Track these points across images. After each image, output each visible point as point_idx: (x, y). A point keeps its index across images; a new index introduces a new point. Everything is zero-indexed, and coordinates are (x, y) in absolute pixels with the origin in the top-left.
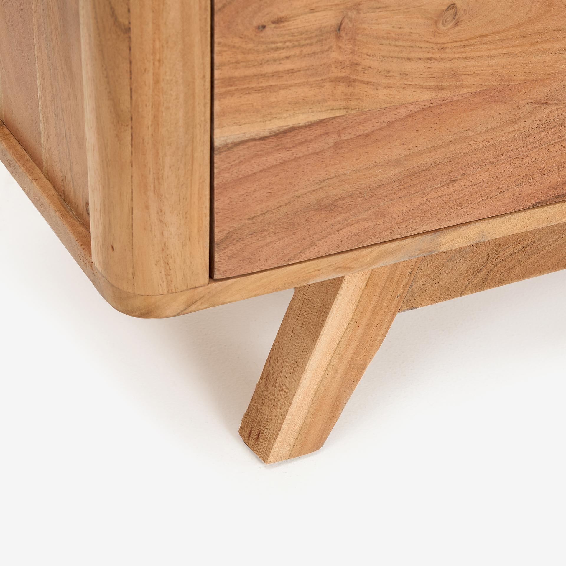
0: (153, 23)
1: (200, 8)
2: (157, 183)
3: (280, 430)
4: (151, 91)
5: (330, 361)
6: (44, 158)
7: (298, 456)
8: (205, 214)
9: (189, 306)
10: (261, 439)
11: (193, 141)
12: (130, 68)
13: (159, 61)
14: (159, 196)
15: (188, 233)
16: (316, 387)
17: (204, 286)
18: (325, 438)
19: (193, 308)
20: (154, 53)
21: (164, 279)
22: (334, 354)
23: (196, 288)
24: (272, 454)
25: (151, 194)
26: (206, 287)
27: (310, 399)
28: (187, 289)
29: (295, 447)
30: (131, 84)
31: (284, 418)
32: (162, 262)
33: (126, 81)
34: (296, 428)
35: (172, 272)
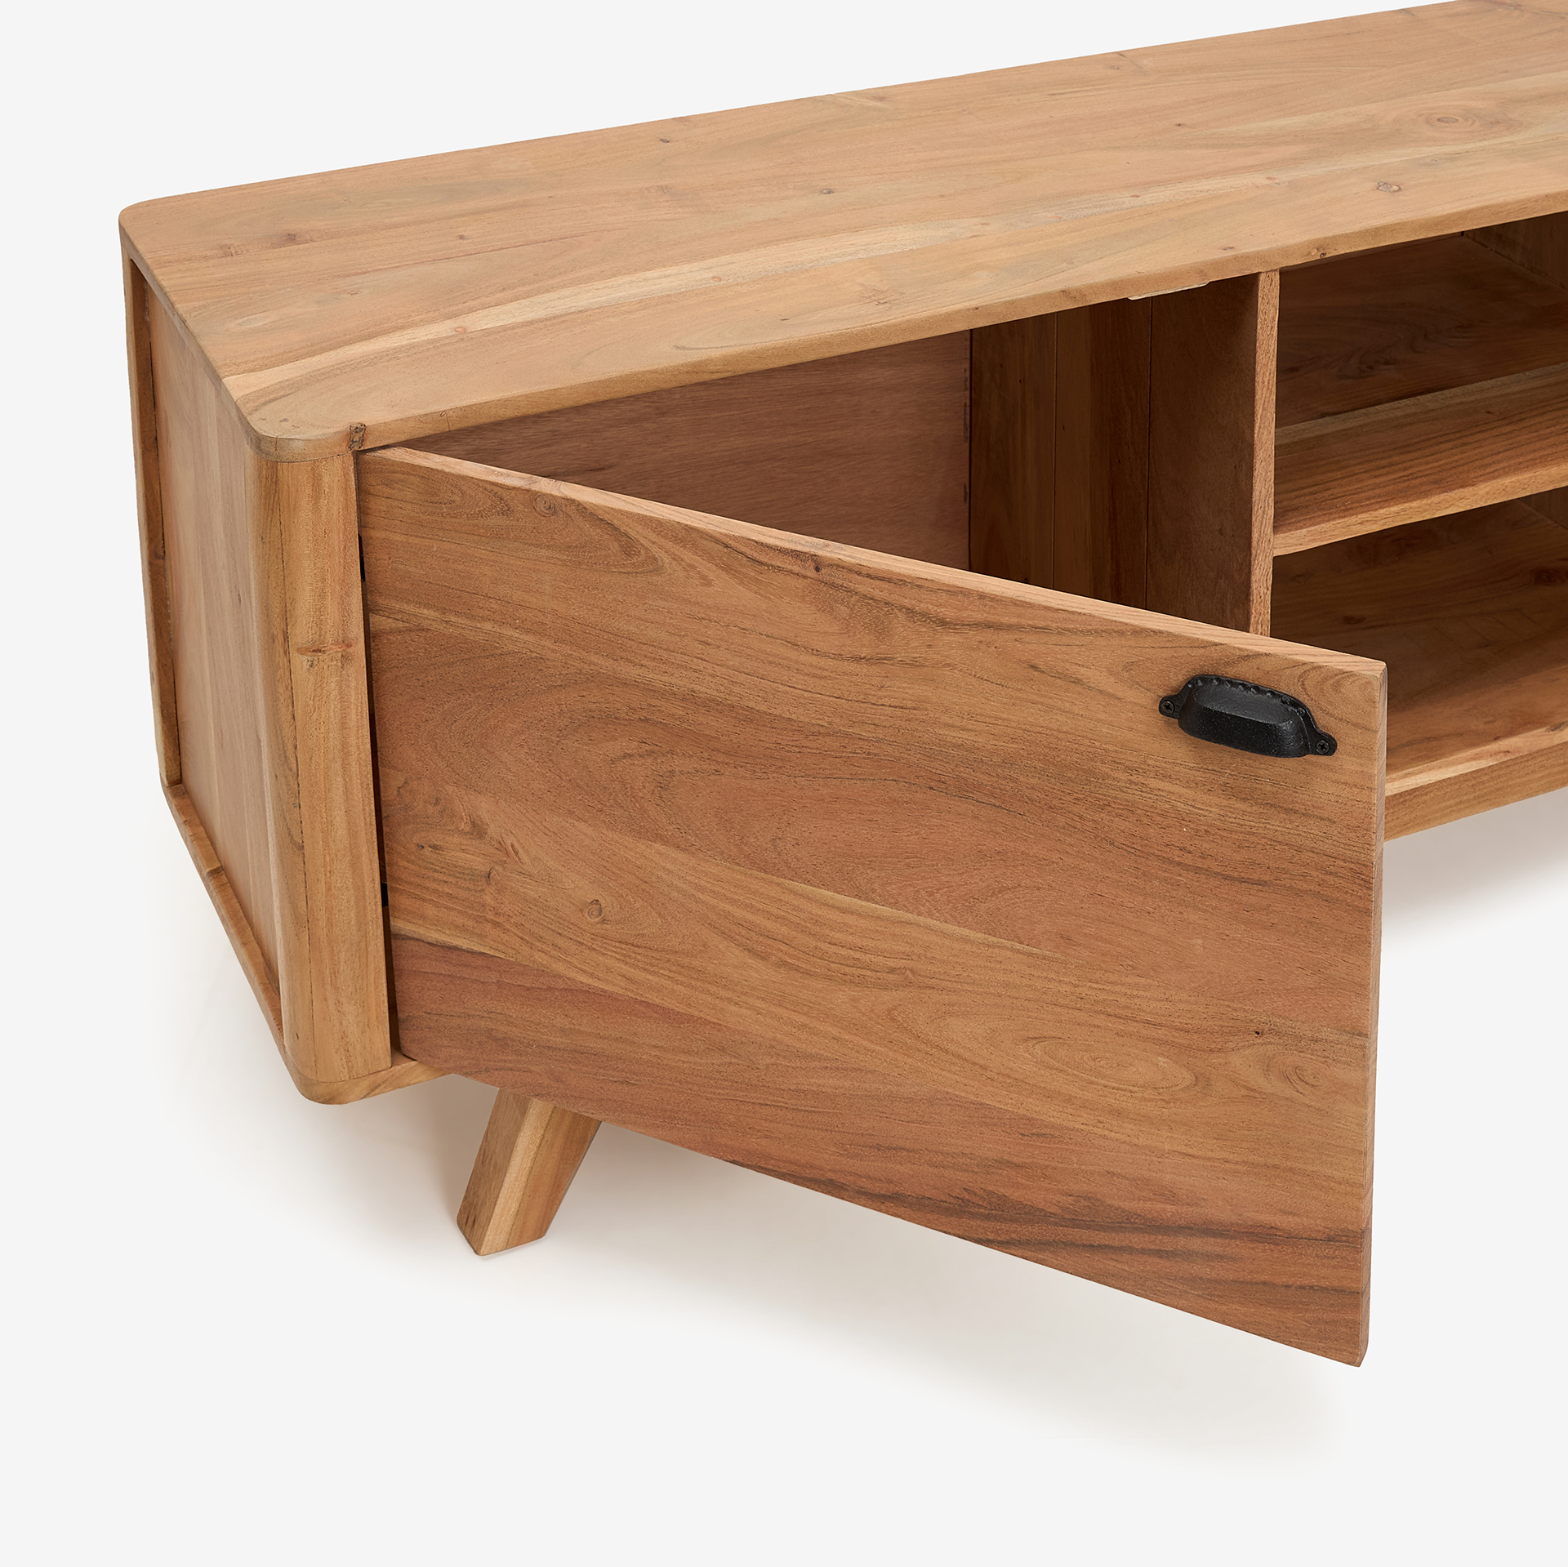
0: (323, 841)
1: (366, 824)
2: (333, 977)
3: (492, 1216)
4: (324, 898)
5: (544, 1135)
6: (254, 921)
7: (517, 1245)
8: (383, 1001)
9: (372, 1091)
10: (476, 1226)
11: (366, 937)
12: (305, 878)
13: (330, 872)
14: (336, 989)
15: (366, 1020)
16: (529, 1165)
17: (386, 1069)
18: (549, 1223)
19: (377, 1091)
20: (325, 866)
21: (345, 1066)
22: (546, 1127)
23: (378, 1071)
24: (485, 1243)
25: (329, 987)
26: (389, 1070)
27: (524, 1179)
28: (369, 1074)
29: (512, 1235)
30: (306, 892)
31: (496, 1201)
32: (342, 1050)
33: (303, 890)
34: (511, 1212)
35: (352, 1058)
